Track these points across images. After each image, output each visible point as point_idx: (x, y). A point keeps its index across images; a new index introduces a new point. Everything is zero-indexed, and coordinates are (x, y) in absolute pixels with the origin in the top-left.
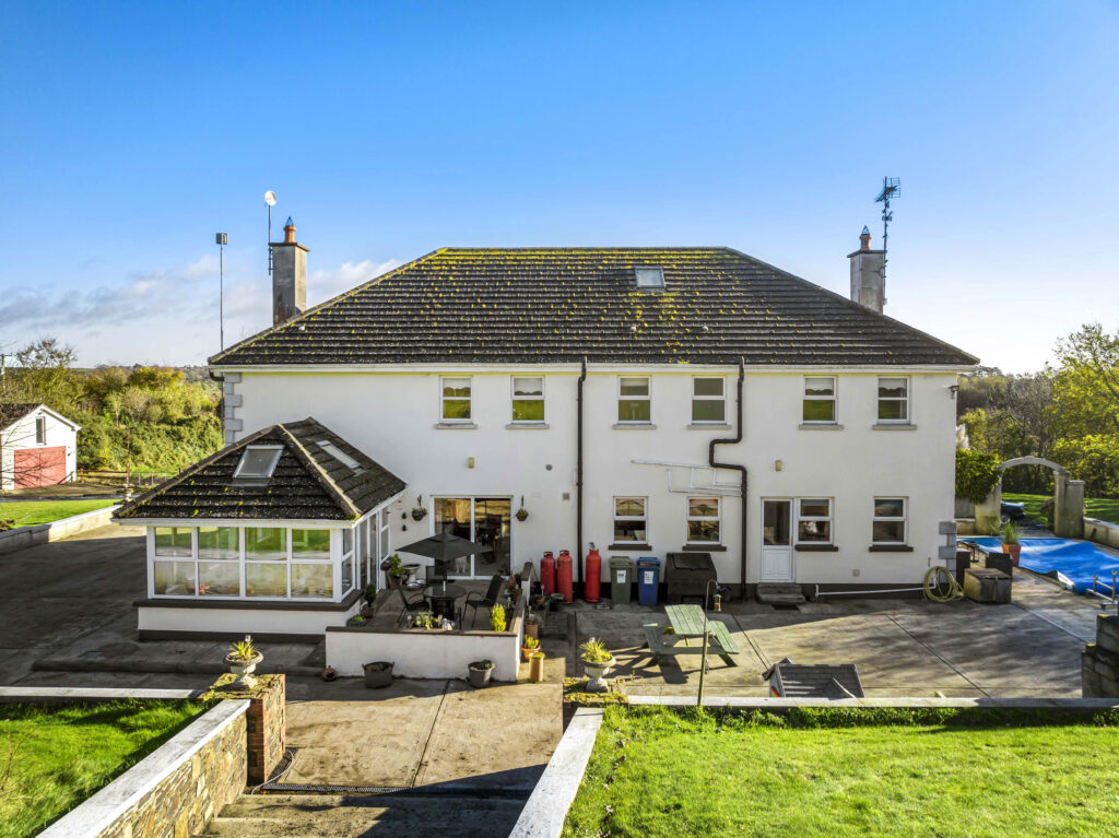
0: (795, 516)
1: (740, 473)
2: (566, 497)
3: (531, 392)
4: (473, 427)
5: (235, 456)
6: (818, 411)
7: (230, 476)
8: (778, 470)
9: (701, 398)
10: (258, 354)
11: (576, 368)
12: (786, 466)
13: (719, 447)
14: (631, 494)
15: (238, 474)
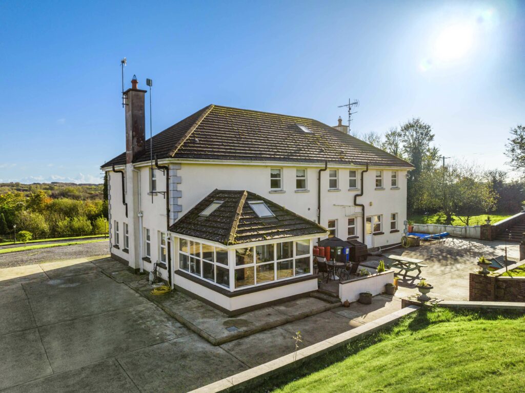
0: (373, 222)
1: (362, 207)
3: (300, 175)
4: (284, 192)
5: (247, 207)
6: (379, 183)
7: (257, 217)
8: (371, 205)
9: (351, 178)
10: (191, 153)
11: (323, 166)
12: (373, 203)
13: (357, 198)
14: (332, 218)
15: (260, 216)
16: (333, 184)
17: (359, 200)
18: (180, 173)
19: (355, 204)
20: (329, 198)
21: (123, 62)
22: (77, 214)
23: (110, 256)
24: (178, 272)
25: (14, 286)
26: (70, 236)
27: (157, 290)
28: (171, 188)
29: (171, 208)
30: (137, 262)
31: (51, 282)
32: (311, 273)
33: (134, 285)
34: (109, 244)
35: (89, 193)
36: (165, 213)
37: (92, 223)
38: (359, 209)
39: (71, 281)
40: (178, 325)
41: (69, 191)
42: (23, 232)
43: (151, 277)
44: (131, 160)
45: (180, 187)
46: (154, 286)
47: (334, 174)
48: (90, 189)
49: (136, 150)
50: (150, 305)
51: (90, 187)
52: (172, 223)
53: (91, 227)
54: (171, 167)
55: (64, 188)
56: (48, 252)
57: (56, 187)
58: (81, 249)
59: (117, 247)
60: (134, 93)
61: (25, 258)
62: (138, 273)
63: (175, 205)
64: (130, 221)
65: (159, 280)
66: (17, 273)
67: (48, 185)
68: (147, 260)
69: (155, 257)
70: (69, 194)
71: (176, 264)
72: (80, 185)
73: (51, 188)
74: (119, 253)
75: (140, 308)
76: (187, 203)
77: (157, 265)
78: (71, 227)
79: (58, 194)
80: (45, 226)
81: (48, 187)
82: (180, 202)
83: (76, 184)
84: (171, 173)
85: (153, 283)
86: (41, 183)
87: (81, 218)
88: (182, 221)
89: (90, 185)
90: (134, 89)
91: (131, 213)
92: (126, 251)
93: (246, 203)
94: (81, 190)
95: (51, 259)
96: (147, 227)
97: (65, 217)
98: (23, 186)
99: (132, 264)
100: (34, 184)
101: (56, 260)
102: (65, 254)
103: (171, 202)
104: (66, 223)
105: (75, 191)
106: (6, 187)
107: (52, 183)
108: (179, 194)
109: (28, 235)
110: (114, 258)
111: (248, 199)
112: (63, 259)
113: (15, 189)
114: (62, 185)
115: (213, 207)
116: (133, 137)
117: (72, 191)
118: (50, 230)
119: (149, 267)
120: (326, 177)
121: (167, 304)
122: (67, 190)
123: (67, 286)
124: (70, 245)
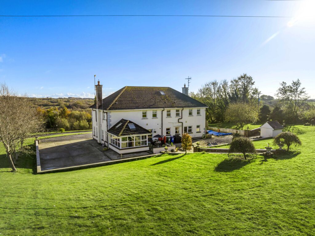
0: (188, 129)
1: (182, 123)
2: (160, 129)
3: (155, 113)
4: (147, 119)
5: (127, 125)
6: (190, 114)
7: (129, 129)
8: (186, 122)
9: (177, 113)
10: (114, 108)
11: (162, 109)
12: (187, 122)
13: (179, 120)
14: (168, 127)
15: (130, 128)
16: (169, 115)
17: (180, 121)
18: (110, 114)
19: (179, 122)
20: (166, 120)
21: (95, 76)
22: (82, 119)
23: (92, 139)
24: (110, 144)
25: (63, 147)
26: (79, 130)
27: (104, 149)
28: (108, 119)
29: (108, 125)
30: (100, 141)
31: (74, 146)
32: (147, 145)
33: (98, 147)
34: (92, 134)
35: (89, 104)
36: (106, 126)
37: (89, 124)
38: (181, 124)
39: (79, 146)
40: (106, 157)
41: (78, 103)
42: (62, 129)
43: (103, 145)
44: (98, 108)
45: (110, 119)
46: (104, 148)
47: (169, 111)
48: (89, 101)
49: (99, 105)
50: (101, 152)
51: (89, 100)
52: (108, 129)
53: (88, 125)
54: (108, 112)
55: (76, 101)
56: (71, 137)
57: (71, 101)
58: (83, 136)
59: (95, 135)
60: (98, 86)
61: (64, 139)
62: (100, 144)
63: (109, 124)
64: (98, 127)
65: (105, 146)
66: (63, 143)
67: (67, 99)
68: (103, 140)
69: (105, 139)
70: (78, 105)
71: (110, 142)
72: (84, 99)
73: (68, 101)
74: (95, 138)
75: (98, 153)
76: (113, 123)
77: (105, 142)
78: (79, 125)
79: (72, 105)
80: (68, 125)
81: (66, 100)
82: (111, 123)
83: (81, 98)
84: (108, 114)
85: (104, 147)
86: (63, 98)
87: (84, 121)
88: (111, 129)
89: (89, 99)
90: (99, 85)
91: (98, 125)
92: (97, 137)
93: (127, 124)
94: (84, 102)
95: (73, 139)
96: (103, 130)
97: (77, 120)
98: (54, 100)
99: (98, 142)
100: (59, 98)
101: (75, 140)
102: (78, 138)
103: (108, 123)
104: (77, 123)
105: (81, 103)
106: (45, 100)
107: (69, 98)
108: (110, 120)
109: (63, 130)
110: (94, 139)
111: (129, 123)
112: (77, 139)
113: (50, 102)
114: (74, 99)
115: (120, 125)
116: (98, 101)
117: (79, 104)
118: (70, 126)
119: (103, 142)
120: (165, 113)
121: (105, 152)
122: (77, 103)
123: (79, 147)
124: (79, 134)
